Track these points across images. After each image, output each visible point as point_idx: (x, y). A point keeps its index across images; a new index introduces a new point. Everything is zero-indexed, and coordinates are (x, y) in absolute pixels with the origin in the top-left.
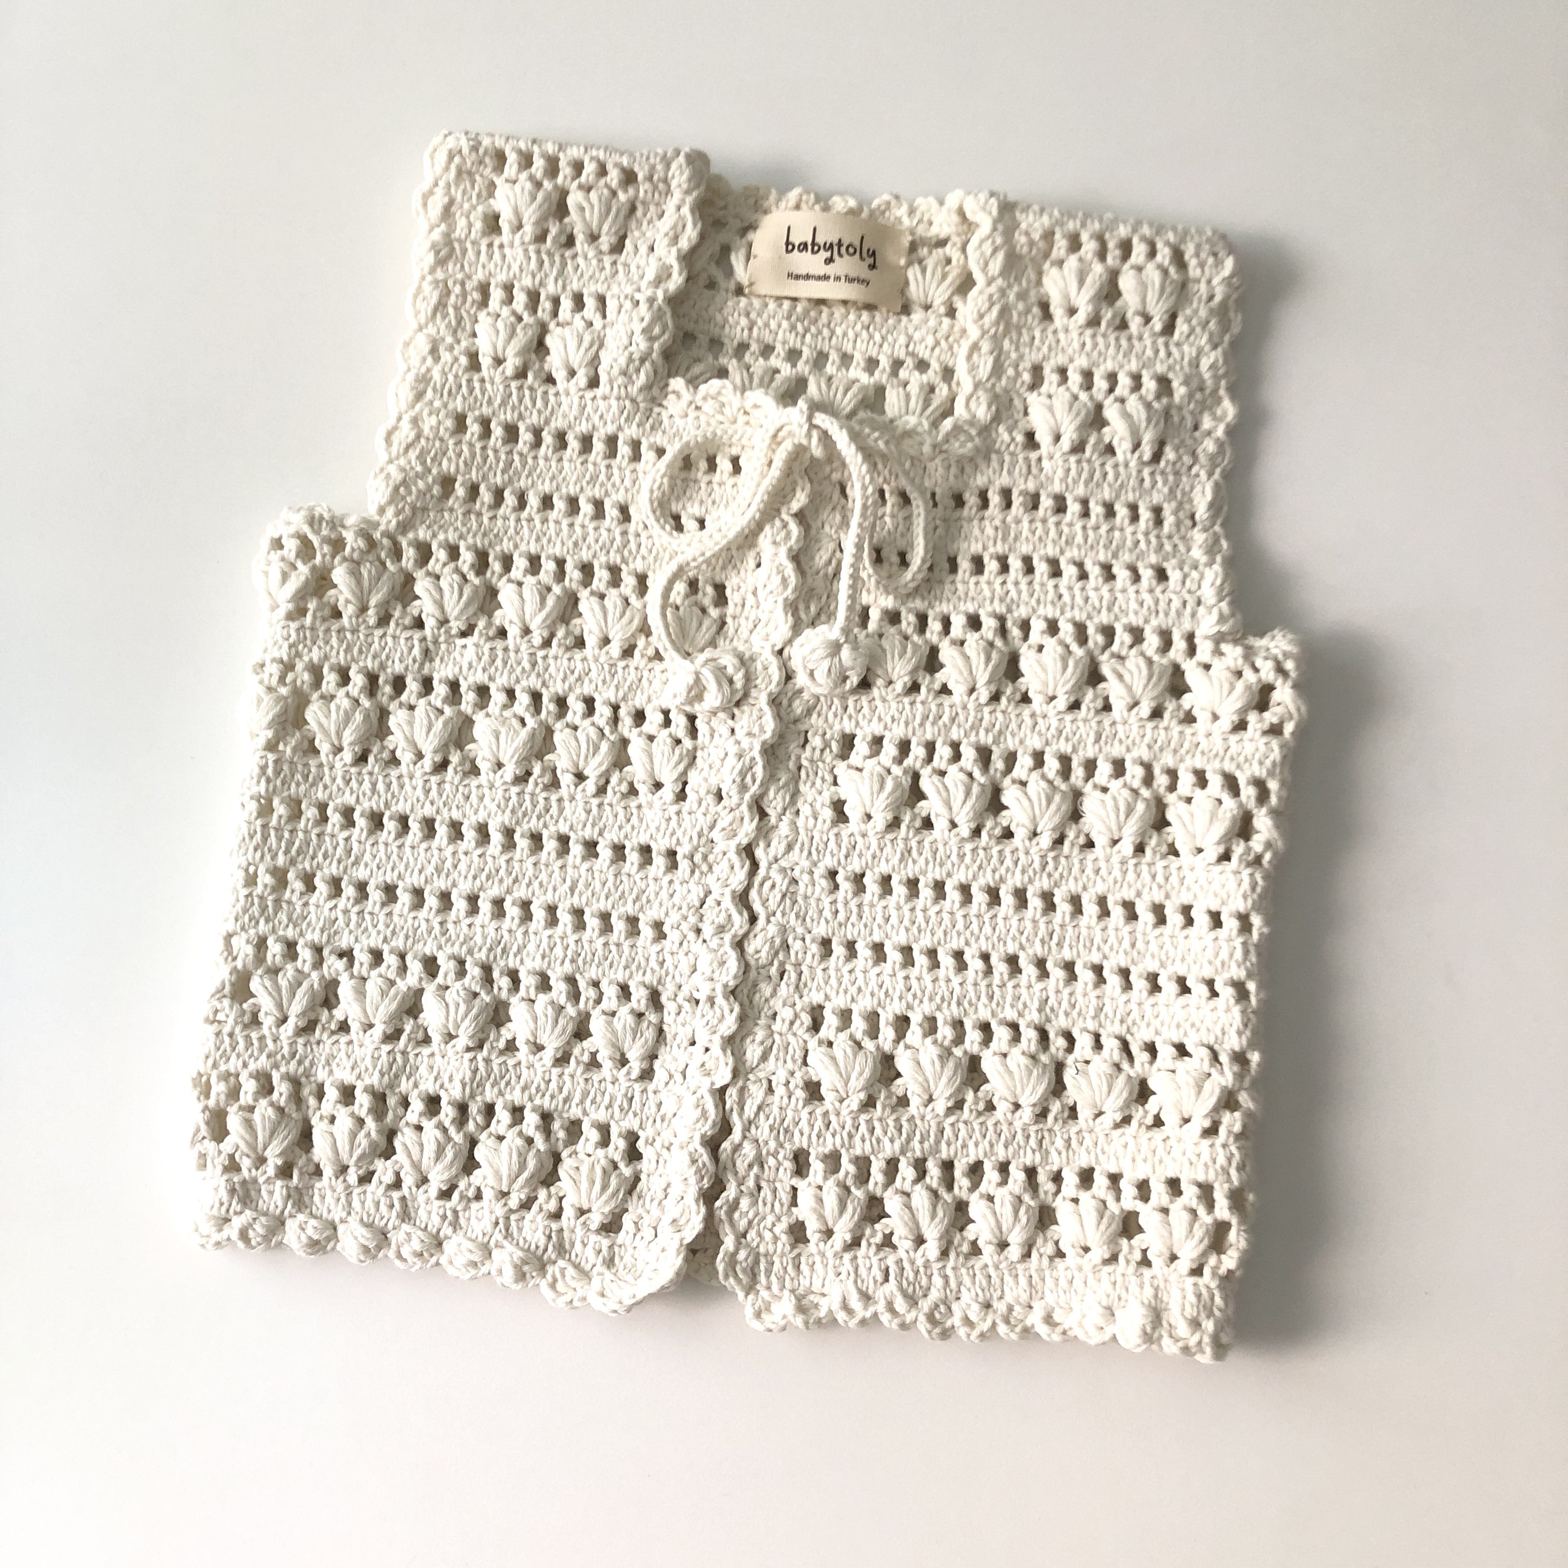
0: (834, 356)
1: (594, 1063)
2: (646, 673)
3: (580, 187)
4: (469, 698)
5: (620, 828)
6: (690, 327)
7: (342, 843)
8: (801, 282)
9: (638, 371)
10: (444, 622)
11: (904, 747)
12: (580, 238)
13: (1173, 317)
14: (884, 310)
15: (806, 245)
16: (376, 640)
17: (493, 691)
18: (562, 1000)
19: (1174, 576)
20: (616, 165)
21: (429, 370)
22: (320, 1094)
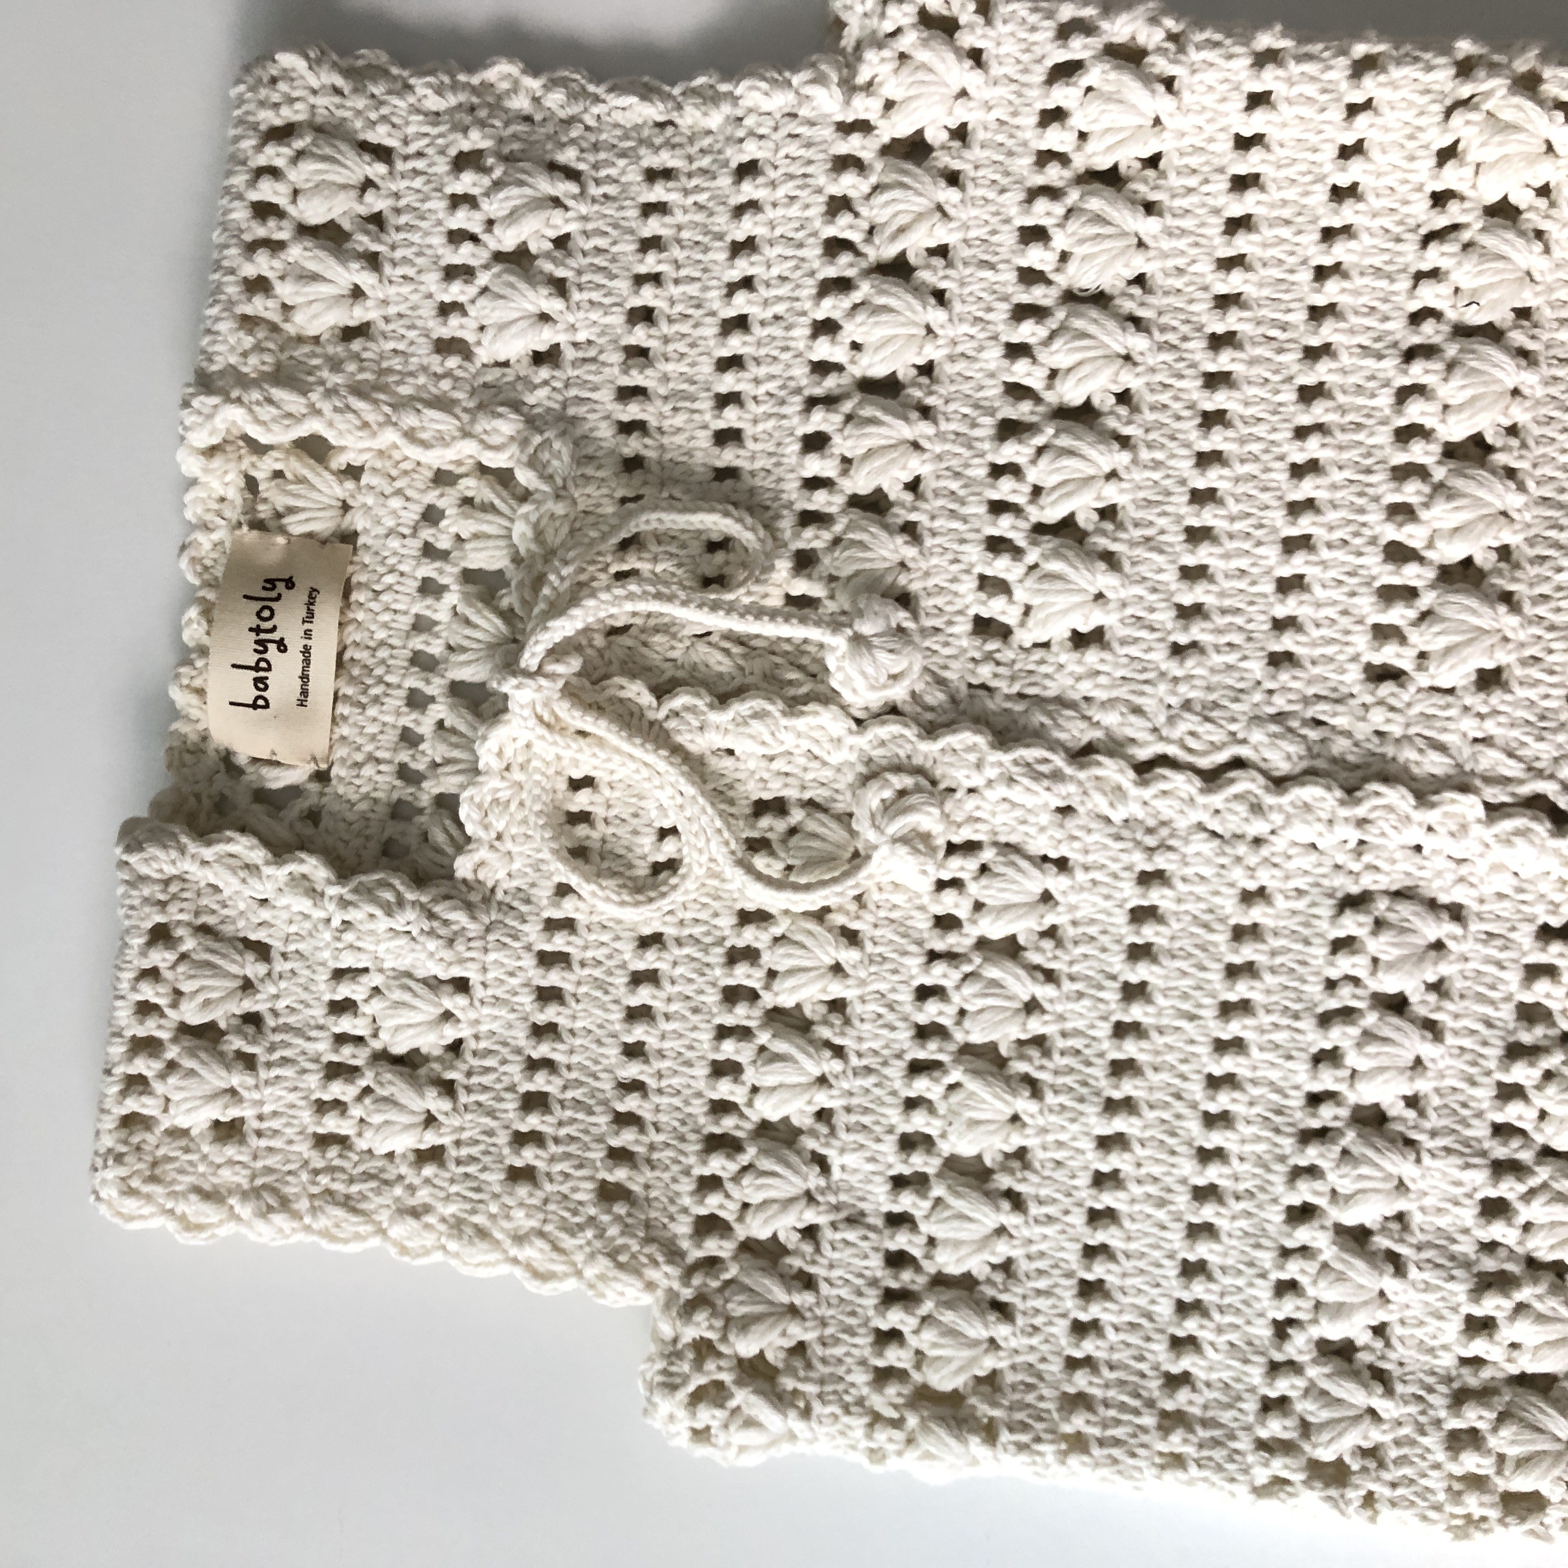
0: (418, 643)
1: (1438, 987)
2: (882, 914)
3: (174, 1005)
4: (919, 1162)
5: (1104, 950)
6: (374, 847)
7: (1122, 1336)
8: (311, 687)
9: (446, 923)
10: (809, 1197)
11: (996, 545)
12: (248, 1005)
13: (365, 147)
14: (350, 569)
15: (257, 680)
16: (835, 1292)
17: (909, 1129)
18: (1354, 1031)
19: (751, 151)
20: (143, 954)
21: (443, 1220)
22: (1476, 1362)
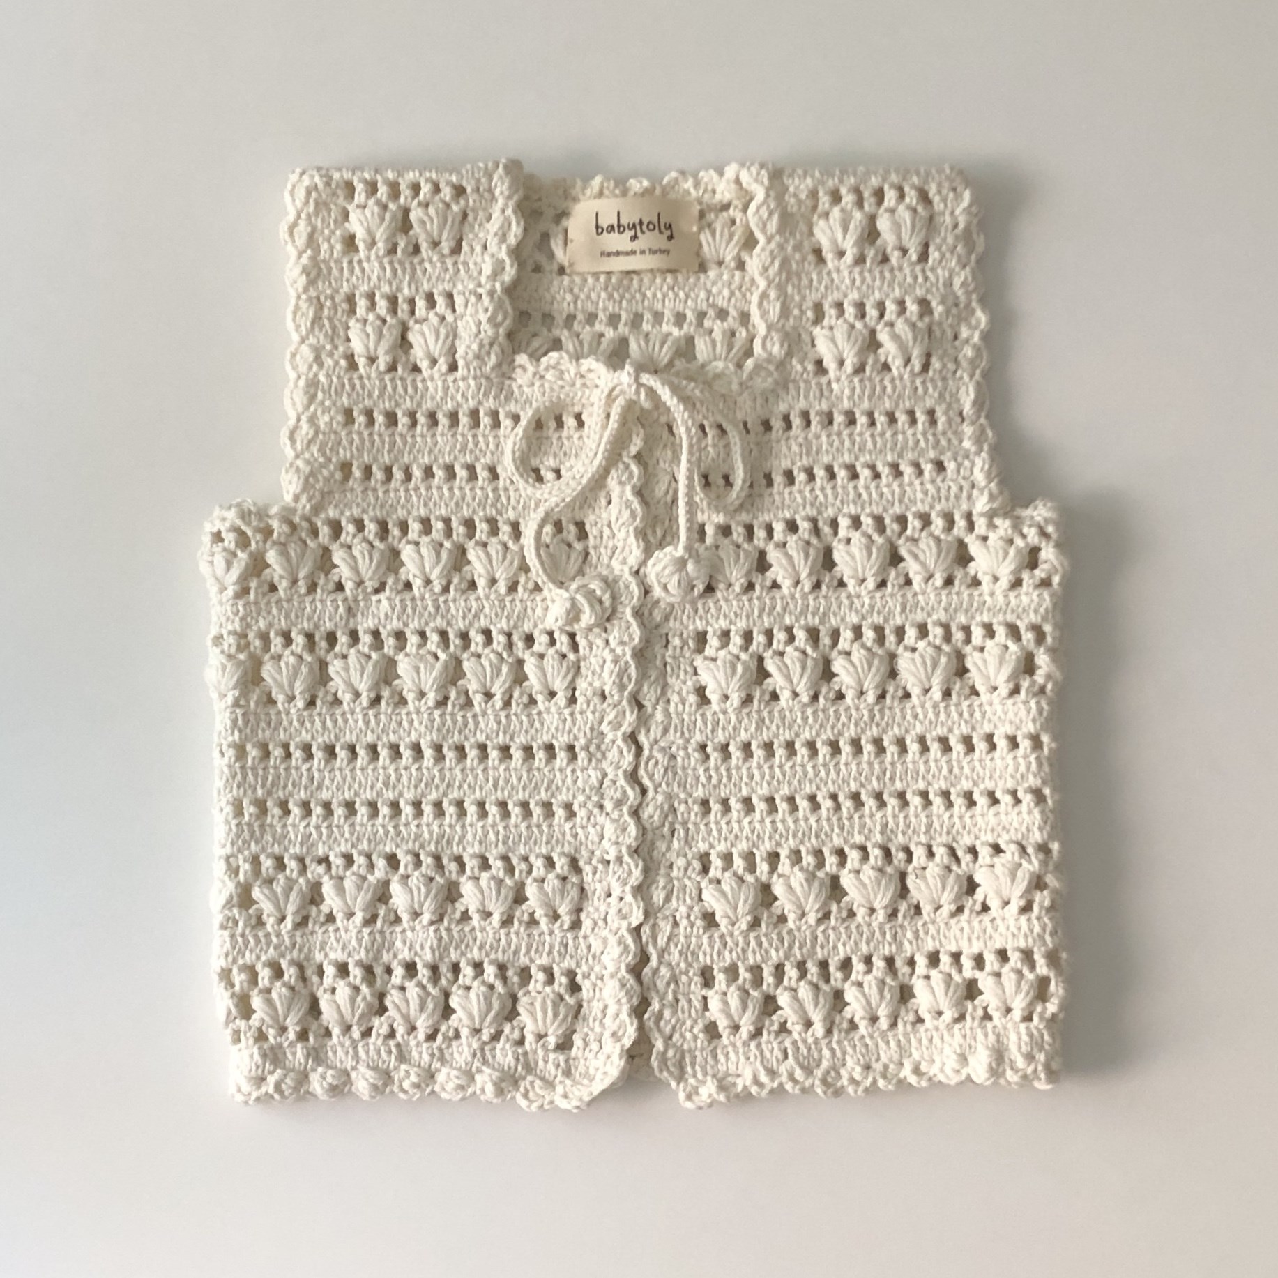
0: (647, 316)
1: (533, 922)
2: (529, 604)
3: (420, 204)
4: (390, 642)
5: (527, 732)
6: (524, 307)
7: (305, 773)
8: (613, 258)
9: (489, 353)
10: (360, 583)
11: (748, 637)
12: (424, 246)
13: (926, 246)
14: (684, 271)
15: (612, 227)
16: (308, 605)
17: (408, 635)
18: (501, 874)
19: (951, 466)
20: (448, 183)
21: (316, 375)
22: (321, 972)
